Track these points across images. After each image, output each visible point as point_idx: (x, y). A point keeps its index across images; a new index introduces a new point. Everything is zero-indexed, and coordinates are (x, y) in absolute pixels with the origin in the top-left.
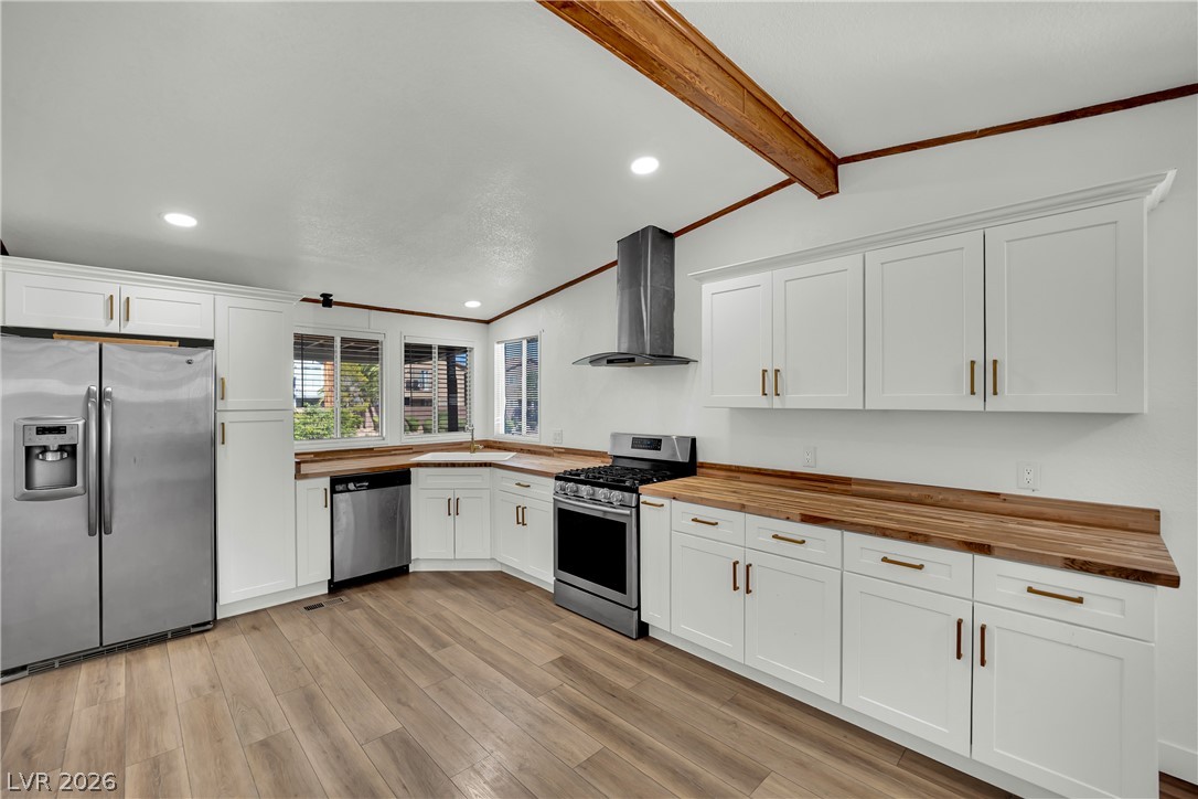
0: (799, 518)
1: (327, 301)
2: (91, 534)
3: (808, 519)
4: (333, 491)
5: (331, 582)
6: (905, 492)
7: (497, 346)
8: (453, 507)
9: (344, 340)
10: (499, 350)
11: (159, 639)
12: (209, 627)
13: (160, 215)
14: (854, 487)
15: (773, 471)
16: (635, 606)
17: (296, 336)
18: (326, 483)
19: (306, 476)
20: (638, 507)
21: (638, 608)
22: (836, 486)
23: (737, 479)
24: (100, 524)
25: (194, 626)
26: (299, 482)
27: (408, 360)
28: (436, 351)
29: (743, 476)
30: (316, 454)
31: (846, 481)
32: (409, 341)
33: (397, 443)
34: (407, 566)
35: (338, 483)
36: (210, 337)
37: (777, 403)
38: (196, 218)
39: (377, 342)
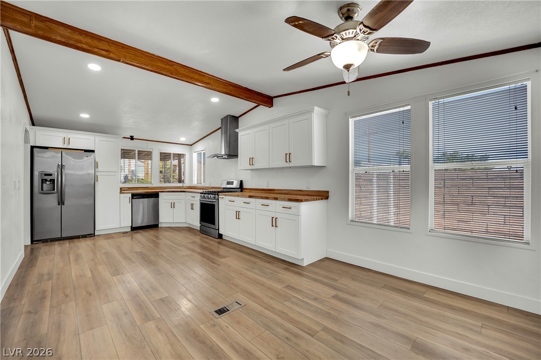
0: (248, 197)
1: (132, 138)
2: (59, 205)
3: (250, 196)
4: (132, 198)
5: (132, 227)
7: (194, 153)
8: (173, 205)
9: (138, 151)
10: (195, 155)
11: (78, 237)
12: (93, 235)
13: (79, 115)
14: (276, 192)
16: (217, 228)
17: (122, 150)
18: (130, 195)
19: (123, 193)
20: (218, 199)
21: (218, 229)
22: (272, 192)
23: (251, 192)
24: (61, 202)
25: (88, 235)
26: (121, 195)
27: (161, 159)
28: (172, 155)
29: (253, 191)
30: (129, 188)
32: (161, 151)
33: (157, 186)
34: (158, 224)
35: (134, 196)
36: (94, 149)
37: (254, 167)
38: (89, 115)
39: (151, 152)
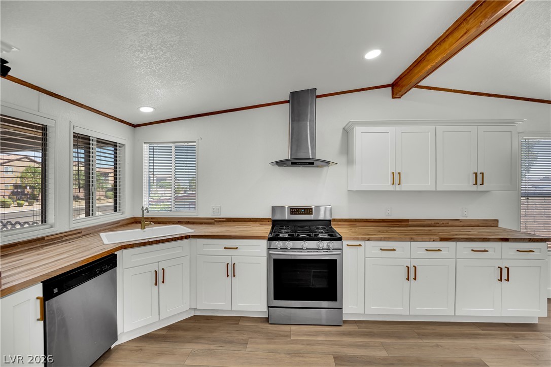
0: (439, 240)
3: (443, 239)
6: (429, 222)
8: (159, 278)
14: (410, 223)
15: (374, 219)
21: (342, 307)
22: (403, 223)
31: (407, 221)
32: (77, 131)
37: (398, 188)
